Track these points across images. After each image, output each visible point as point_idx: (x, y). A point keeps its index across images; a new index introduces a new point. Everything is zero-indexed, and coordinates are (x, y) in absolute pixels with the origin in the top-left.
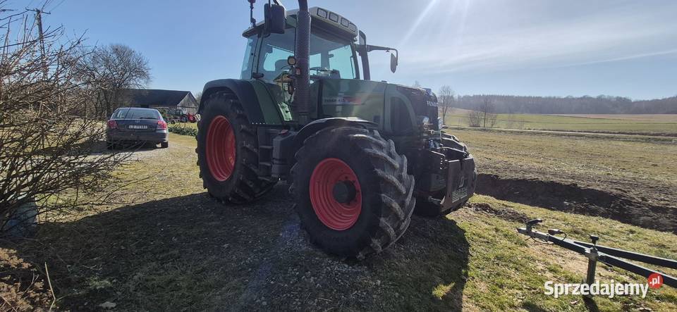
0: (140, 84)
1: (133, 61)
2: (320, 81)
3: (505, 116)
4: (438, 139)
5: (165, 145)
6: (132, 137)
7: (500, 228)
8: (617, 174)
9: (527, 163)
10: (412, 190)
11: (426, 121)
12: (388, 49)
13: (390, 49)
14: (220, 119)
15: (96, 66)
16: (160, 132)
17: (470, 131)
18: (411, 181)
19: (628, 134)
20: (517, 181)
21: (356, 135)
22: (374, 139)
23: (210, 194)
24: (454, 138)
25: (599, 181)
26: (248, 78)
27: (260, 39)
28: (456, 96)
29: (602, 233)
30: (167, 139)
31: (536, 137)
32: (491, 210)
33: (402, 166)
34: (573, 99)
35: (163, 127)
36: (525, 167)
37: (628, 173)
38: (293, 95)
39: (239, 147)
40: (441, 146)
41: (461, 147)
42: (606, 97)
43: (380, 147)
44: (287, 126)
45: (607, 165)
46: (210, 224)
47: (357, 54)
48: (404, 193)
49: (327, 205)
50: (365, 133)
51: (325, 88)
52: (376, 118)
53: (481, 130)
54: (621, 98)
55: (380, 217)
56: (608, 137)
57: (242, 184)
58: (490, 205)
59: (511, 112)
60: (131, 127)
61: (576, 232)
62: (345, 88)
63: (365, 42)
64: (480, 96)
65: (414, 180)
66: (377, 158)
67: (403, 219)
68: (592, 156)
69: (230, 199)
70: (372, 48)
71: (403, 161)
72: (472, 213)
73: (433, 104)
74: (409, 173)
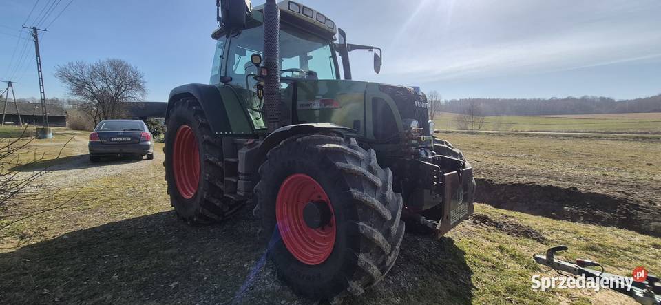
0: (134, 97)
1: (129, 74)
2: (294, 83)
3: (492, 118)
4: (429, 145)
5: (150, 157)
6: (117, 150)
7: (504, 246)
8: (614, 175)
9: (519, 165)
10: (399, 213)
11: (414, 125)
12: (370, 48)
13: (372, 48)
14: (186, 128)
15: (94, 81)
16: (145, 143)
17: (458, 134)
18: (398, 201)
19: (615, 133)
20: (512, 185)
21: (327, 145)
22: (350, 150)
23: (176, 213)
24: (447, 144)
25: (597, 183)
26: (217, 83)
27: (229, 39)
28: (443, 100)
29: (623, 249)
30: (151, 151)
31: (524, 139)
32: (491, 223)
33: (385, 183)
34: (558, 100)
35: (147, 138)
36: (517, 170)
37: (624, 173)
38: (263, 100)
39: (202, 161)
40: (433, 154)
41: (455, 155)
42: (590, 98)
43: (357, 160)
44: (256, 134)
45: (600, 165)
46: (166, 252)
47: (337, 53)
48: (389, 217)
49: (298, 232)
50: (340, 143)
51: (300, 92)
52: (356, 124)
53: (469, 133)
54: (604, 98)
55: (359, 253)
56: (596, 137)
57: (206, 203)
58: (488, 215)
59: (497, 114)
60: (114, 139)
61: (593, 249)
62: (323, 90)
63: (345, 40)
64: (466, 100)
65: (401, 200)
66: (353, 174)
67: (389, 252)
68: (583, 156)
69: (195, 219)
70: (354, 47)
71: (387, 175)
72: (470, 227)
73: (422, 105)
74: (395, 190)
